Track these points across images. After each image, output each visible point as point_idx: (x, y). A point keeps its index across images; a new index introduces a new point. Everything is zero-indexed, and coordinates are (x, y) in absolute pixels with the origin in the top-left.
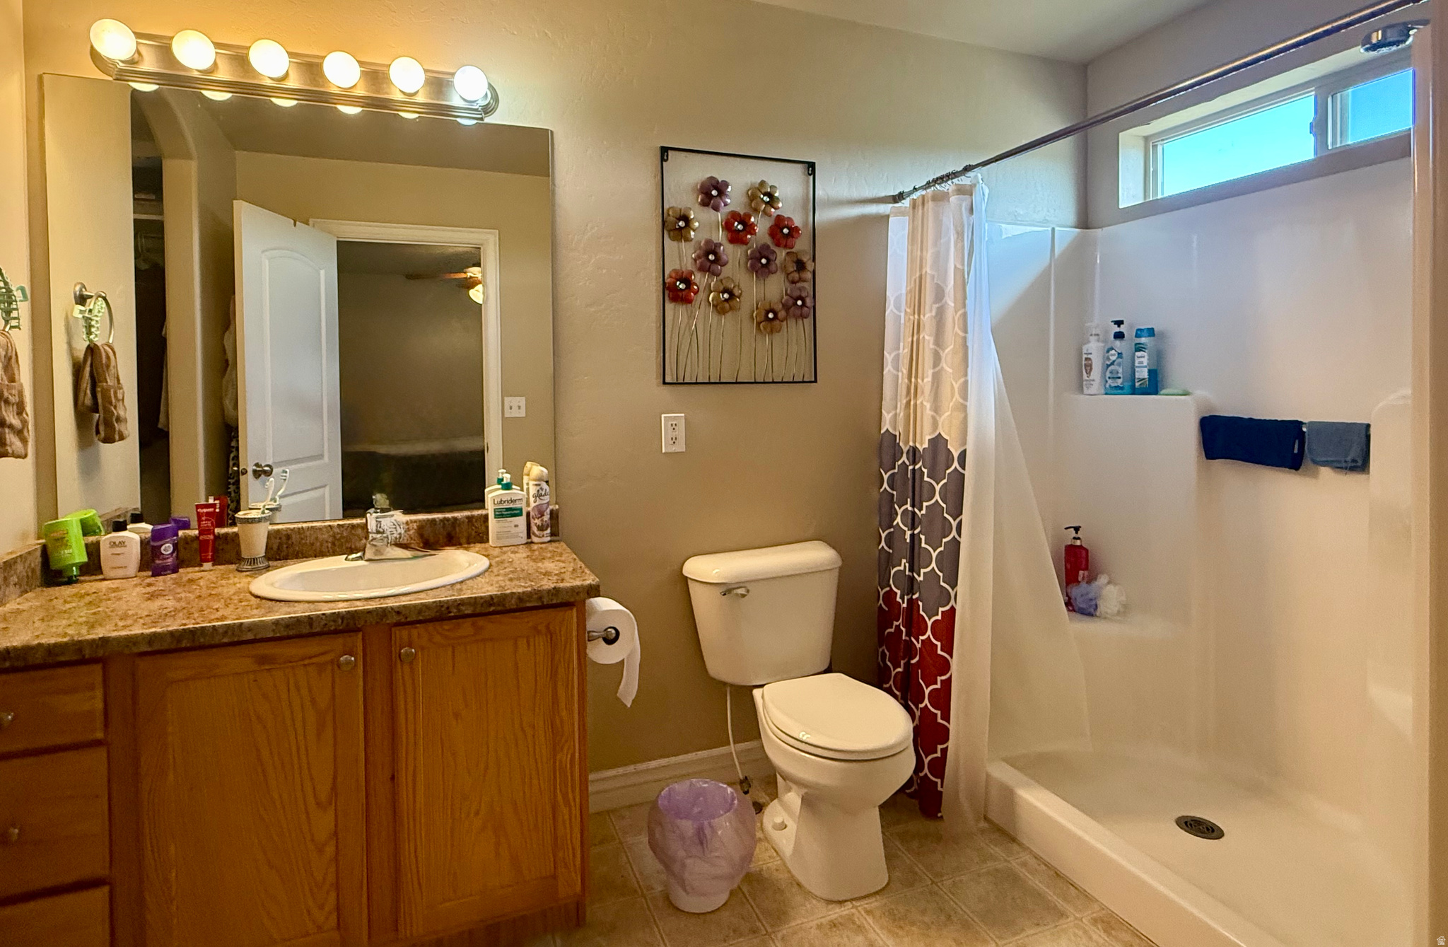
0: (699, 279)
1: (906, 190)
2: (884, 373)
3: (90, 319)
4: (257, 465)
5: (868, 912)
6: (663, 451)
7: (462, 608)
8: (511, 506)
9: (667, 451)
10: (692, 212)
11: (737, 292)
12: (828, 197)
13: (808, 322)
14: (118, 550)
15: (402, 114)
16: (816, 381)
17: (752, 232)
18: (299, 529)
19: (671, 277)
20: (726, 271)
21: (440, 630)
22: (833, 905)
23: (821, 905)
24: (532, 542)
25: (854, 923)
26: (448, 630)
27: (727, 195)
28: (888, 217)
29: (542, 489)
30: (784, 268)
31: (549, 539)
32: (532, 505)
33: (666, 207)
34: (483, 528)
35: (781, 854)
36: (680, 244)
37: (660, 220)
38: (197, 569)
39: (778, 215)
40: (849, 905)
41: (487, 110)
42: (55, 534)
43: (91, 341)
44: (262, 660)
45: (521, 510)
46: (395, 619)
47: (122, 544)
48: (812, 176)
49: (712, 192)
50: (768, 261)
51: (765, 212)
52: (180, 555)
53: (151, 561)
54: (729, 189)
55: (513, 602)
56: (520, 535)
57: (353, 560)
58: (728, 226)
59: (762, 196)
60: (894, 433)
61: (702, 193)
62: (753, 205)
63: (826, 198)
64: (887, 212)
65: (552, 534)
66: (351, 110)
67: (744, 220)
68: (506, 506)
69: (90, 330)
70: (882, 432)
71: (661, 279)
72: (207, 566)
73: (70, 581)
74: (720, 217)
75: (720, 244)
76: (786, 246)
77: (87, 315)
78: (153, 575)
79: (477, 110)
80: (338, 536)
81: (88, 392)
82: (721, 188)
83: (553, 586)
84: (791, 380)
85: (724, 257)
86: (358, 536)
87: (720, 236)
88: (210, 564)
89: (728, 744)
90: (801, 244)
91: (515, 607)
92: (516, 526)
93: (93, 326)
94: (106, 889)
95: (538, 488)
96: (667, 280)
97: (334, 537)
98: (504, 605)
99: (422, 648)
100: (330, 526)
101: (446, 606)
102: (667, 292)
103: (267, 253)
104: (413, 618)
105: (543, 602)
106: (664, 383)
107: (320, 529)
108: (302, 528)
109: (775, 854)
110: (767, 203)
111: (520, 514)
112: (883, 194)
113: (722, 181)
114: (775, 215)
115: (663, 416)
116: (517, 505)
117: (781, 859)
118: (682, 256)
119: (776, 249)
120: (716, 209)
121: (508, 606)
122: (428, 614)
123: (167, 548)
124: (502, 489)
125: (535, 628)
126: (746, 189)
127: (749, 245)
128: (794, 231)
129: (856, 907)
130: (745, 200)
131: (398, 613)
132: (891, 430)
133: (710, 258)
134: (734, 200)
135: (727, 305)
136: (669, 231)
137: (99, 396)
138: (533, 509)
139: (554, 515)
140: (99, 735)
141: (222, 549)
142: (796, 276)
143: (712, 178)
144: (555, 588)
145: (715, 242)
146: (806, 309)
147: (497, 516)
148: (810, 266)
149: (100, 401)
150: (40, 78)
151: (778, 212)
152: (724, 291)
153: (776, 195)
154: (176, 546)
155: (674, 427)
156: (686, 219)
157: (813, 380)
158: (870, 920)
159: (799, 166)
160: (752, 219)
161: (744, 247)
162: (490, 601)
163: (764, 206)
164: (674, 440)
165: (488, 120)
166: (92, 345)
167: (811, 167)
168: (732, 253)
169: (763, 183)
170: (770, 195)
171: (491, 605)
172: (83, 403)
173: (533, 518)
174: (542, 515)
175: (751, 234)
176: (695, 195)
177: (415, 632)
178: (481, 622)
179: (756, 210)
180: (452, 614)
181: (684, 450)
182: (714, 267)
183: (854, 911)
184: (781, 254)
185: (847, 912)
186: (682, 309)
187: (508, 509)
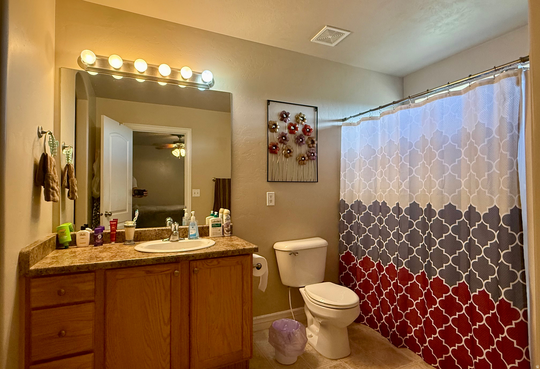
0: (280, 146)
1: (347, 117)
2: (341, 179)
3: (69, 155)
4: (106, 212)
5: (346, 362)
6: (267, 205)
7: (213, 255)
8: (218, 223)
9: (269, 205)
10: (277, 123)
11: (292, 151)
12: (322, 119)
13: (315, 161)
14: (82, 237)
15: (179, 86)
16: (317, 182)
17: (297, 130)
18: (144, 230)
19: (270, 145)
20: (288, 143)
21: (206, 262)
22: (334, 361)
23: (329, 360)
24: (224, 236)
25: (342, 366)
26: (210, 263)
27: (289, 117)
28: (341, 126)
29: (228, 217)
30: (307, 142)
31: (230, 235)
32: (225, 223)
33: (269, 120)
34: (207, 231)
35: (312, 345)
36: (273, 133)
37: (267, 125)
38: (109, 244)
39: (305, 125)
40: (339, 360)
41: (211, 85)
42: (61, 231)
43: (68, 163)
44: (148, 272)
45: (221, 224)
46: (192, 258)
47: (84, 235)
48: (316, 112)
49: (284, 116)
50: (302, 140)
51: (301, 123)
52: (103, 239)
53: (94, 241)
54: (290, 115)
55: (230, 253)
56: (221, 233)
57: (165, 241)
58: (289, 128)
59: (300, 118)
60: (344, 200)
61: (281, 116)
62: (297, 121)
63: (321, 119)
64: (341, 125)
65: (231, 233)
66: (163, 84)
67: (294, 126)
68: (216, 223)
69: (68, 158)
70: (340, 200)
71: (267, 145)
72: (113, 243)
73: (66, 248)
74: (287, 124)
75: (287, 134)
76: (308, 135)
77: (68, 153)
78: (95, 246)
79: (207, 85)
80: (158, 233)
81: (66, 181)
82: (287, 115)
83: (243, 248)
84: (309, 181)
85: (288, 139)
86: (164, 233)
87: (286, 131)
88: (114, 242)
89: (290, 309)
90: (312, 135)
91: (231, 255)
92: (219, 230)
93: (70, 157)
94: (93, 354)
95: (227, 217)
96: (269, 146)
97: (156, 233)
98: (227, 254)
99: (200, 269)
100: (155, 229)
101: (208, 254)
102: (269, 150)
103: (111, 134)
104: (198, 258)
105: (240, 253)
106: (268, 181)
107: (152, 230)
108: (145, 230)
109: (310, 346)
110: (302, 120)
111: (221, 226)
112: (339, 118)
113: (288, 112)
114: (304, 125)
115: (267, 193)
116: (219, 223)
117: (313, 347)
118: (274, 137)
119: (305, 136)
120: (285, 122)
121: (229, 255)
122: (202, 257)
123: (100, 236)
124: (214, 217)
125: (237, 262)
126: (295, 116)
127: (296, 134)
128: (310, 130)
129: (342, 361)
130: (294, 119)
131: (193, 256)
132: (343, 199)
133: (283, 139)
134: (291, 119)
135: (289, 155)
136: (270, 129)
137: (70, 182)
138: (225, 224)
139: (231, 227)
140: (93, 298)
141: (118, 237)
142: (311, 145)
143: (284, 111)
144: (244, 249)
145: (285, 133)
146: (314, 157)
147: (212, 227)
148: (316, 142)
149: (70, 184)
150: (60, 69)
151: (306, 124)
152: (289, 150)
153: (305, 118)
154: (102, 236)
155: (271, 197)
156: (275, 125)
157: (317, 181)
158: (347, 365)
159: (312, 108)
160: (297, 126)
161: (294, 135)
162: (223, 252)
163: (301, 121)
164: (271, 201)
165: (210, 89)
166: (68, 164)
167: (316, 109)
168: (291, 137)
169: (301, 113)
170: (303, 118)
171: (223, 254)
172: (64, 185)
173: (225, 227)
174: (228, 226)
175: (297, 131)
176: (278, 117)
177: (198, 263)
178: (220, 260)
179: (298, 123)
180: (210, 257)
181: (274, 205)
182: (285, 142)
183: (341, 362)
184: (306, 138)
185: (339, 363)
186: (274, 156)
187: (216, 224)
